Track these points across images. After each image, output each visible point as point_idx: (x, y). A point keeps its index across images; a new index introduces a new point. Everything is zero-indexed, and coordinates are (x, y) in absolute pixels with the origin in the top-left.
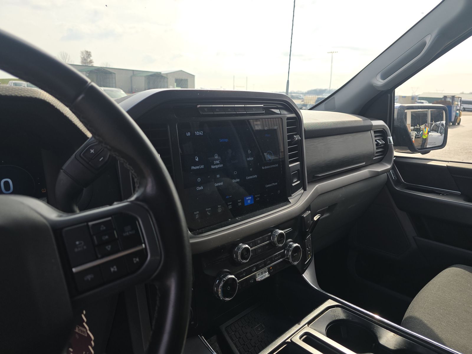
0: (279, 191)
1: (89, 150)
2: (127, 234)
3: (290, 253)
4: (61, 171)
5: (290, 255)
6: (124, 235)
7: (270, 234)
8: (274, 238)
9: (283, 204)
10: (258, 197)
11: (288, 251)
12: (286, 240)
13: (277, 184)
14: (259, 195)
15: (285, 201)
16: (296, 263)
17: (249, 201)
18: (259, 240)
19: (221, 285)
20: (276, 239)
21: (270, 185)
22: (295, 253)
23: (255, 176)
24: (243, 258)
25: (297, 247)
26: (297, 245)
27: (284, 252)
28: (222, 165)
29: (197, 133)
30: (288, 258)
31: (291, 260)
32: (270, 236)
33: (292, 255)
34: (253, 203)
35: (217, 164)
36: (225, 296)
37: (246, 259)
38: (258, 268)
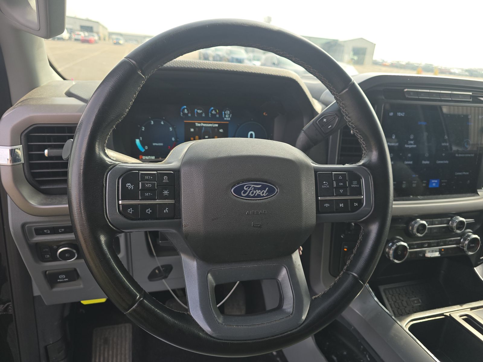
0: (469, 181)
1: (322, 119)
2: (354, 186)
3: (467, 242)
4: (302, 131)
5: (466, 244)
6: (352, 186)
7: (449, 219)
8: (452, 224)
9: (470, 194)
10: (445, 182)
11: (465, 240)
12: (466, 229)
13: (468, 173)
14: (446, 181)
15: (473, 192)
16: (470, 253)
17: (434, 185)
18: (437, 221)
19: (393, 248)
20: (455, 224)
21: (460, 174)
22: (472, 244)
23: (447, 162)
24: (418, 231)
25: (476, 239)
26: (476, 236)
27: (460, 239)
28: (415, 146)
29: (399, 114)
30: (463, 247)
31: (465, 249)
32: (449, 221)
33: (469, 244)
34: (438, 186)
35: (411, 144)
36: (395, 258)
37: (421, 234)
38: (430, 246)
